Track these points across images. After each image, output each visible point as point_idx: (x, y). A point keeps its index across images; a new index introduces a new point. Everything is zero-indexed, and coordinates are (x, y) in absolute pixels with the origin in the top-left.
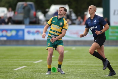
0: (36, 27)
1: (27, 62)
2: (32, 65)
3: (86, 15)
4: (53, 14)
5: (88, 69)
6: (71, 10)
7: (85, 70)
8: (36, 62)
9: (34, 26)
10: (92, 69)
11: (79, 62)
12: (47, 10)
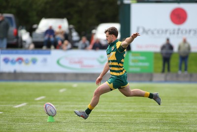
0: (17, 53)
1: (3, 106)
2: (12, 111)
3: (95, 34)
4: (43, 33)
5: (97, 117)
6: (72, 26)
7: (93, 118)
8: (17, 106)
9: (14, 51)
10: (103, 117)
11: (84, 106)
12: (35, 26)
